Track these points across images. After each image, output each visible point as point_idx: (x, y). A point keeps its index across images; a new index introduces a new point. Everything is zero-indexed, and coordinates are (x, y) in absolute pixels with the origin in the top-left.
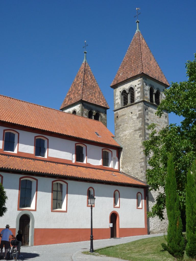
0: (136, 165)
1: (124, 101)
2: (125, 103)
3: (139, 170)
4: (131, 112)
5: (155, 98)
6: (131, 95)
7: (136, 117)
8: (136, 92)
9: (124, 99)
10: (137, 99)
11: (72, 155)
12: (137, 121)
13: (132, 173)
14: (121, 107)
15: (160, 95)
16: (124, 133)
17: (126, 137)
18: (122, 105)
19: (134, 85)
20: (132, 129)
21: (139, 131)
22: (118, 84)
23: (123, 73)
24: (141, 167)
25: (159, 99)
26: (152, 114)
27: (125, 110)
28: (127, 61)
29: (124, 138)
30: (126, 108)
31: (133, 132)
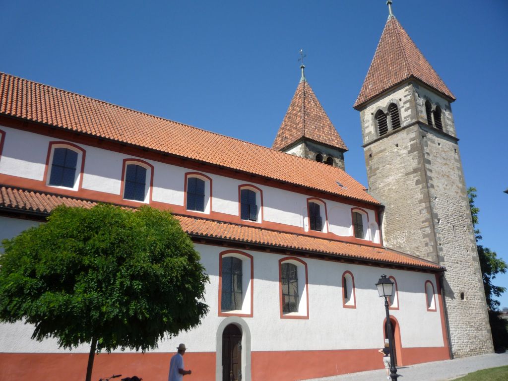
0: (414, 234)
1: (379, 128)
2: (383, 131)
3: (421, 242)
4: (396, 144)
5: (435, 119)
6: (392, 117)
7: (407, 152)
8: (402, 110)
9: (379, 125)
10: (405, 121)
11: (304, 218)
12: (408, 158)
13: (408, 249)
14: (375, 138)
15: (442, 114)
16: (386, 181)
17: (390, 187)
18: (377, 135)
19: (398, 99)
20: (401, 173)
21: (415, 174)
22: (368, 101)
23: (375, 83)
24: (425, 236)
25: (440, 121)
26: (434, 145)
27: (384, 142)
28: (379, 65)
29: (386, 189)
30: (385, 139)
31: (404, 177)
